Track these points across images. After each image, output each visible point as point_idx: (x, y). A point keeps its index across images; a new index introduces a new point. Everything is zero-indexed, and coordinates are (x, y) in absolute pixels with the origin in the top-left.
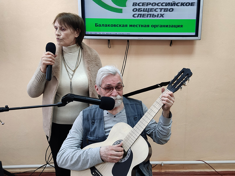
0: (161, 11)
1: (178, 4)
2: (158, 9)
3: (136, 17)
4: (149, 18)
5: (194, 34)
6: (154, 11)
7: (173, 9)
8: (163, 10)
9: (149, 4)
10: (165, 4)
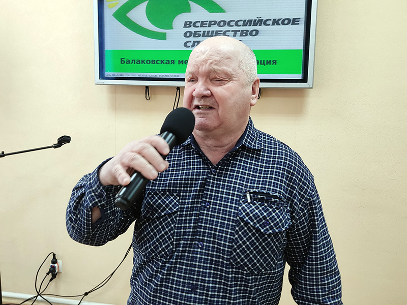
0: (235, 35)
1: (268, 23)
2: (230, 31)
3: (189, 47)
5: (300, 77)
8: (239, 33)
9: (213, 23)
10: (242, 22)
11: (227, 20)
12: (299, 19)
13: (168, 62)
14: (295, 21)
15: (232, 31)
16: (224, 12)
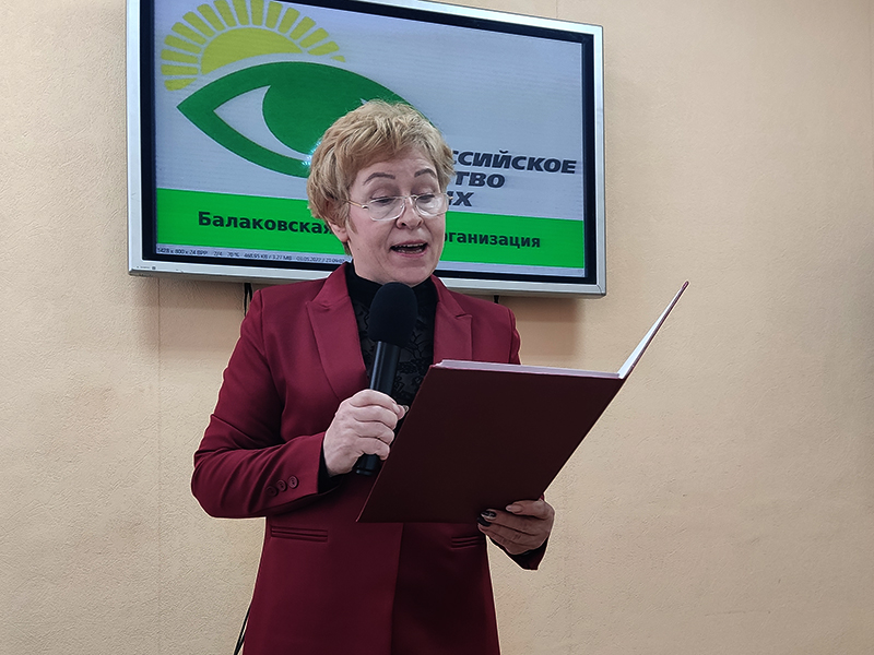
0: (459, 182)
1: (520, 163)
5: (581, 273)
7: (502, 180)
8: (467, 179)
10: (473, 157)
12: (575, 162)
13: (317, 229)
14: (567, 167)
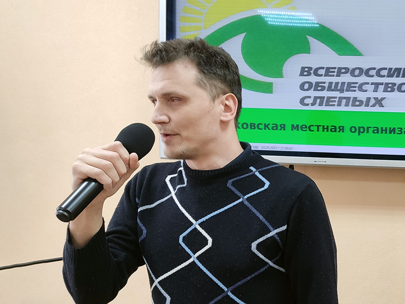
0: (375, 90)
2: (368, 83)
3: (308, 105)
4: (343, 108)
6: (357, 89)
8: (381, 88)
9: (343, 71)
10: (387, 71)
11: (365, 67)
13: (275, 127)
15: (372, 84)
16: (360, 54)
